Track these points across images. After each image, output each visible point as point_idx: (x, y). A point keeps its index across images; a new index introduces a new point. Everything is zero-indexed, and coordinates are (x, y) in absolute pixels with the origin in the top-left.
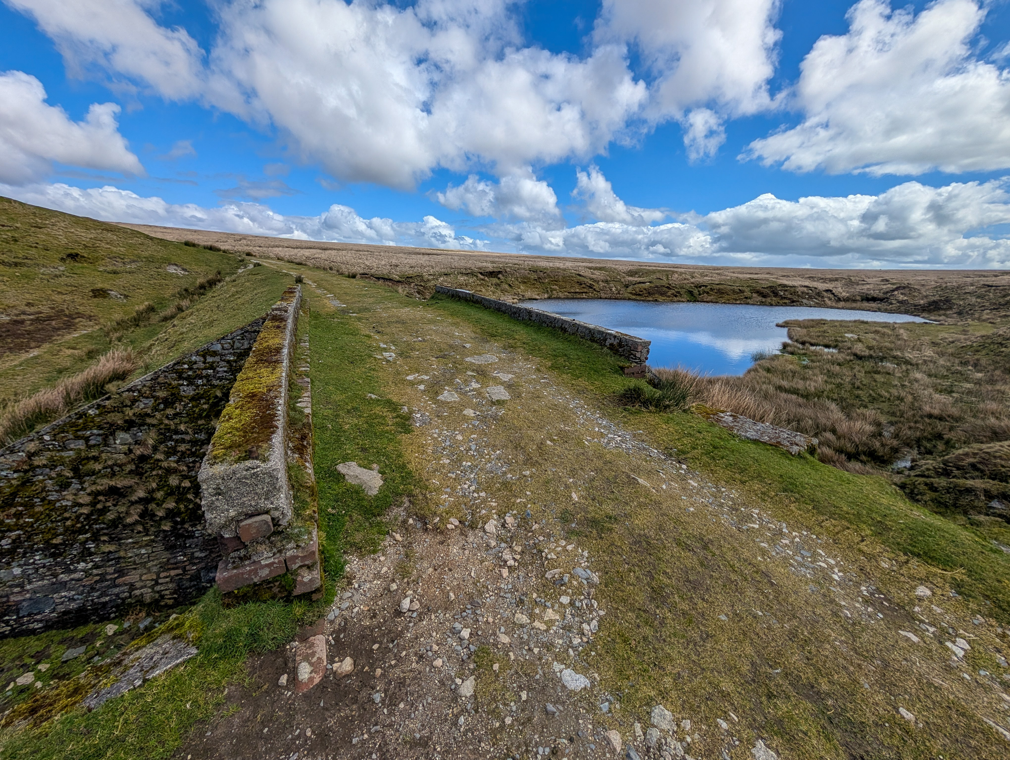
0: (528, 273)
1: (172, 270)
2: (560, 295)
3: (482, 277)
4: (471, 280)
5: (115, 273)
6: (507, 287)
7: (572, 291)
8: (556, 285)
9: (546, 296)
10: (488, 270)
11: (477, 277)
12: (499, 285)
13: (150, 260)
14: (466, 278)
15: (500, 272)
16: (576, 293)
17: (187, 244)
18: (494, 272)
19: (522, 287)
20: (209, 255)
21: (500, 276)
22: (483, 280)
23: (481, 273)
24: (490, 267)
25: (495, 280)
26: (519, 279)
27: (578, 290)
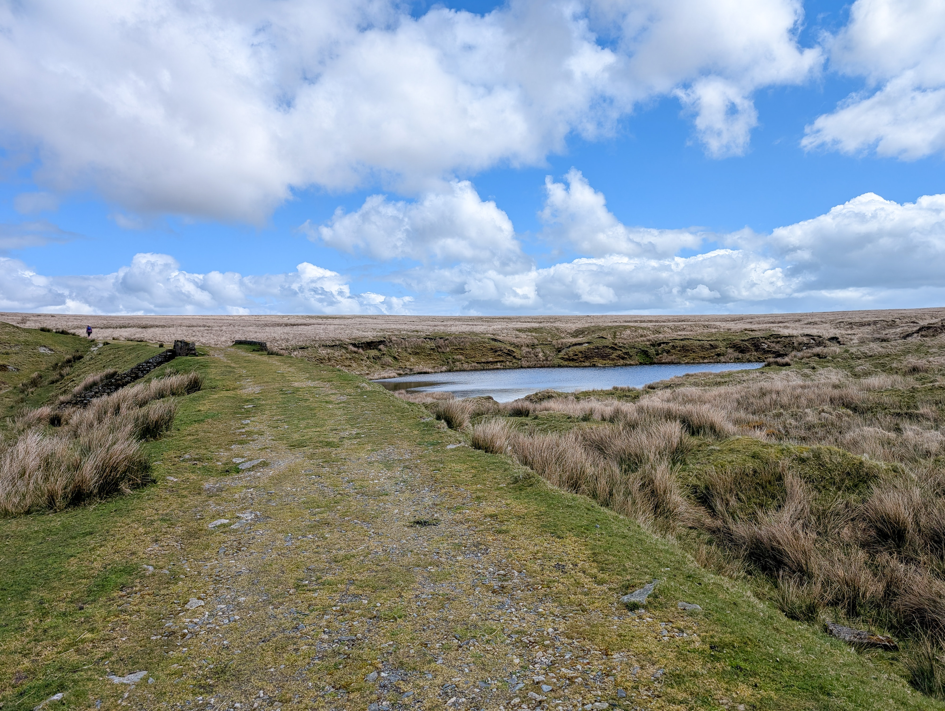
0: (423, 342)
1: (42, 350)
2: (465, 366)
3: (355, 349)
4: (336, 354)
5: (7, 354)
6: (390, 360)
7: (483, 360)
8: (462, 354)
9: (444, 368)
10: (364, 340)
11: (346, 349)
12: (379, 358)
13: (27, 343)
14: (329, 351)
15: (381, 342)
16: (488, 362)
17: (43, 330)
18: (372, 342)
19: (412, 359)
20: (62, 337)
21: (381, 347)
22: (355, 352)
23: (354, 345)
24: (370, 336)
25: (373, 353)
26: (409, 350)
27: (491, 359)
